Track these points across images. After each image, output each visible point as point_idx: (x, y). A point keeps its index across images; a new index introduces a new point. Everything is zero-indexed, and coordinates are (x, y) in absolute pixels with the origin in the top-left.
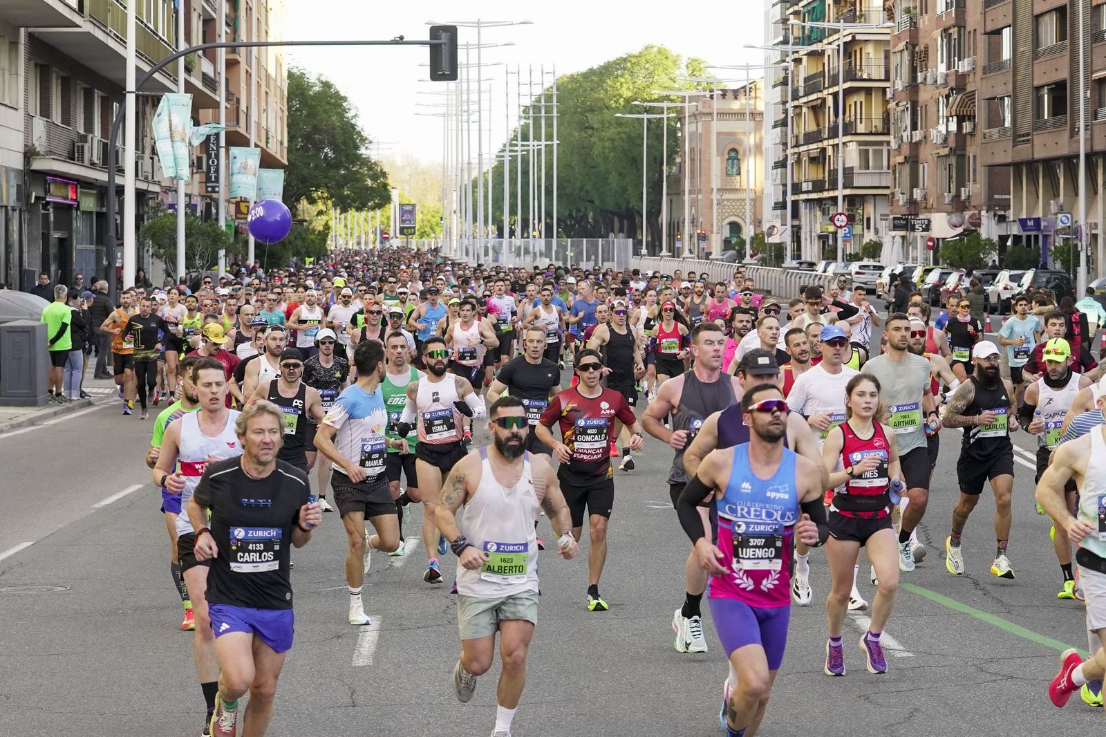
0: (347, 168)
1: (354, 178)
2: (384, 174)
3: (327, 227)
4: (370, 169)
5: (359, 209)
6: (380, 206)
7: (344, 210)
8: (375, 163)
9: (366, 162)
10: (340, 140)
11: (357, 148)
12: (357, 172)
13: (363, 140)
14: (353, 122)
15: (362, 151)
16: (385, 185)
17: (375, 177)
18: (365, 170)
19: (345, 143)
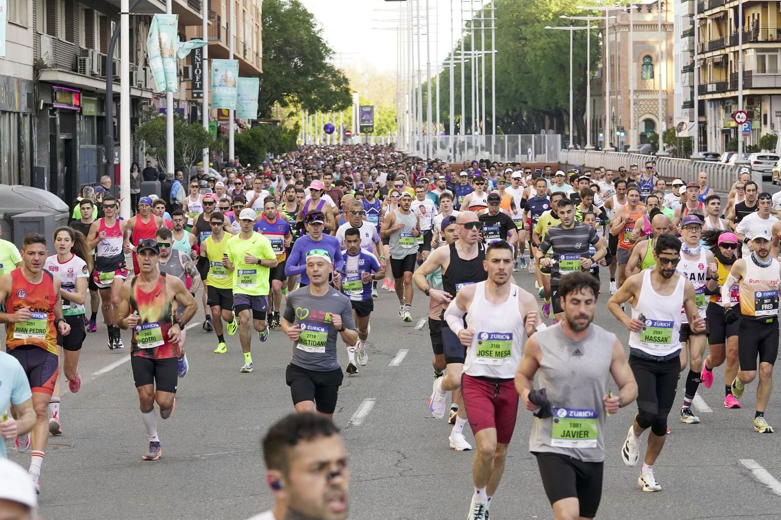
0: (313, 76)
1: (320, 84)
2: (346, 81)
3: (297, 126)
4: (334, 76)
5: (324, 111)
6: (343, 108)
7: (312, 112)
8: (338, 71)
9: (330, 70)
10: (307, 51)
11: (323, 58)
12: (322, 79)
13: (328, 51)
14: (319, 35)
15: (327, 61)
16: (347, 91)
17: (338, 83)
18: (329, 77)
19: (312, 54)
